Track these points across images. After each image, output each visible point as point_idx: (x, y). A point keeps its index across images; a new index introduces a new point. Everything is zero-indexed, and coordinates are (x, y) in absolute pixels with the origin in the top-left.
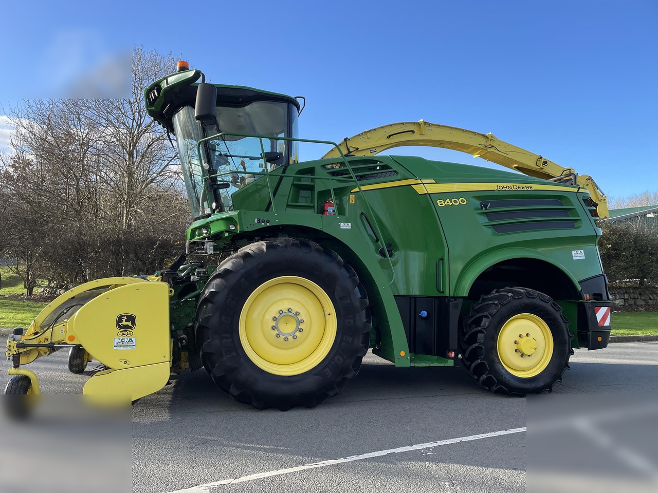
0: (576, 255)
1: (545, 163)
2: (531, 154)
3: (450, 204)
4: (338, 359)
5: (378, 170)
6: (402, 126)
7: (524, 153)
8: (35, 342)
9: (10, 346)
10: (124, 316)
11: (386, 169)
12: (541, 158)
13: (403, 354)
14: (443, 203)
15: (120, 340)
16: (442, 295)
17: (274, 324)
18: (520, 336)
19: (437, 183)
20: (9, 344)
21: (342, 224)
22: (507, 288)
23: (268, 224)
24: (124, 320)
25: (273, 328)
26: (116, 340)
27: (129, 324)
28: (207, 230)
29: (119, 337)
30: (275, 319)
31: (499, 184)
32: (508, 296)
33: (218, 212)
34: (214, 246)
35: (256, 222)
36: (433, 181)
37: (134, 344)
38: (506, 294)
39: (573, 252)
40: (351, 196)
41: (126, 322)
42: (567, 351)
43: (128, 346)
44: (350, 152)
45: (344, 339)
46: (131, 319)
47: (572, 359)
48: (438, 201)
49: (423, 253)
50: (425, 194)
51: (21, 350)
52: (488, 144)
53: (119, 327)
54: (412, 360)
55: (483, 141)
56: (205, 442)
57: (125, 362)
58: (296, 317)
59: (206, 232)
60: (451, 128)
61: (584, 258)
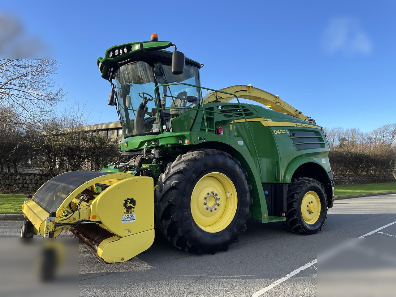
0: (324, 161)
1: (300, 113)
2: (293, 108)
3: (279, 133)
4: (239, 220)
5: (238, 112)
6: (241, 87)
7: (291, 107)
8: (66, 222)
9: (48, 226)
10: (129, 200)
11: (247, 111)
12: (297, 110)
13: (265, 215)
14: (276, 132)
15: (126, 216)
16: (277, 182)
17: (205, 201)
18: (309, 203)
19: (272, 121)
20: (47, 224)
21: (239, 142)
22: (305, 178)
23: (205, 141)
24: (128, 202)
25: (205, 204)
26: (124, 217)
27: (132, 205)
28: (155, 143)
29: (126, 215)
30: (205, 198)
31: (296, 124)
32: (306, 182)
33: (166, 132)
34: (159, 153)
35: (199, 139)
36: (271, 120)
37: (134, 219)
38: (304, 181)
39: (322, 160)
40: (230, 125)
41: (130, 204)
42: (326, 209)
43: (130, 220)
44: (217, 99)
45: (242, 209)
46: (133, 201)
47: (328, 213)
48: (274, 131)
49: (269, 159)
50: (269, 127)
51: (57, 228)
52: (277, 101)
53: (126, 207)
54: (269, 219)
55: (274, 99)
56: (199, 278)
57: (129, 232)
58: (215, 197)
59: (154, 143)
60: (262, 91)
61: (325, 162)
